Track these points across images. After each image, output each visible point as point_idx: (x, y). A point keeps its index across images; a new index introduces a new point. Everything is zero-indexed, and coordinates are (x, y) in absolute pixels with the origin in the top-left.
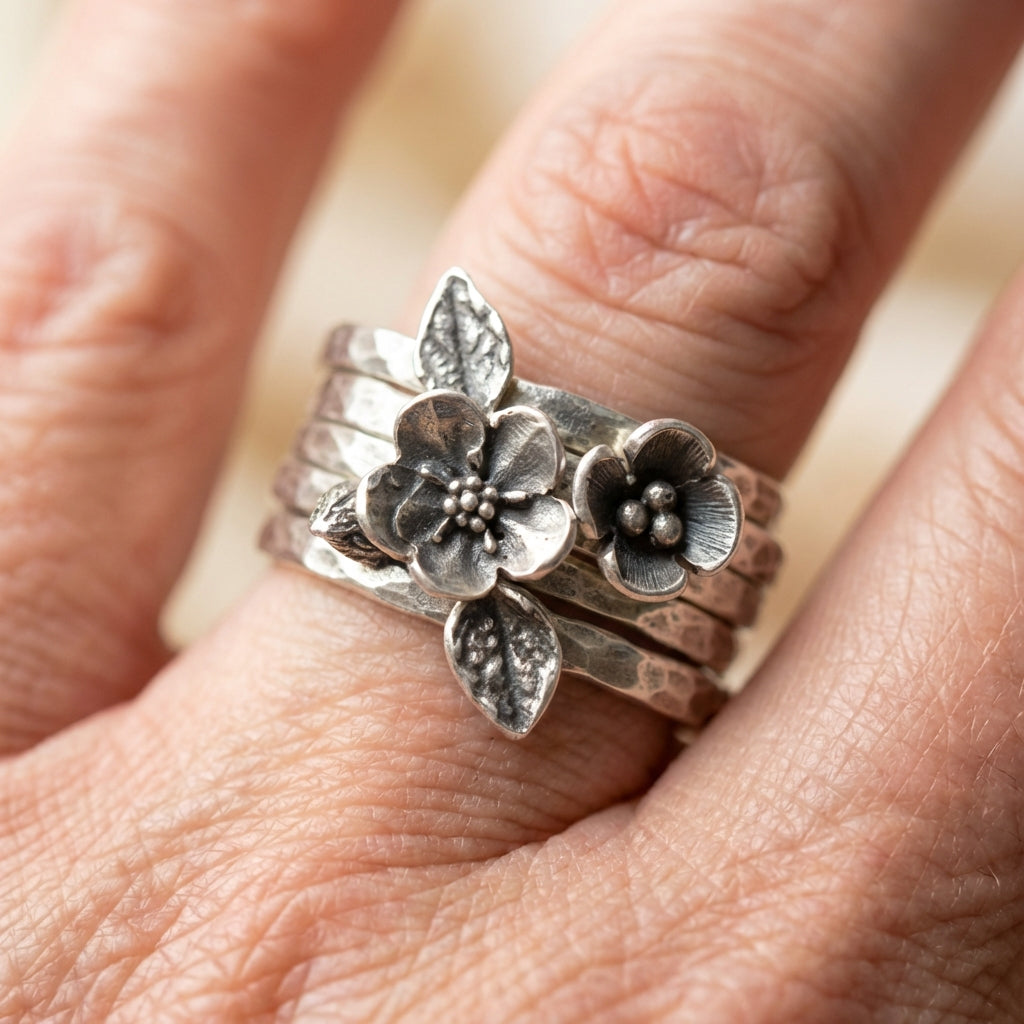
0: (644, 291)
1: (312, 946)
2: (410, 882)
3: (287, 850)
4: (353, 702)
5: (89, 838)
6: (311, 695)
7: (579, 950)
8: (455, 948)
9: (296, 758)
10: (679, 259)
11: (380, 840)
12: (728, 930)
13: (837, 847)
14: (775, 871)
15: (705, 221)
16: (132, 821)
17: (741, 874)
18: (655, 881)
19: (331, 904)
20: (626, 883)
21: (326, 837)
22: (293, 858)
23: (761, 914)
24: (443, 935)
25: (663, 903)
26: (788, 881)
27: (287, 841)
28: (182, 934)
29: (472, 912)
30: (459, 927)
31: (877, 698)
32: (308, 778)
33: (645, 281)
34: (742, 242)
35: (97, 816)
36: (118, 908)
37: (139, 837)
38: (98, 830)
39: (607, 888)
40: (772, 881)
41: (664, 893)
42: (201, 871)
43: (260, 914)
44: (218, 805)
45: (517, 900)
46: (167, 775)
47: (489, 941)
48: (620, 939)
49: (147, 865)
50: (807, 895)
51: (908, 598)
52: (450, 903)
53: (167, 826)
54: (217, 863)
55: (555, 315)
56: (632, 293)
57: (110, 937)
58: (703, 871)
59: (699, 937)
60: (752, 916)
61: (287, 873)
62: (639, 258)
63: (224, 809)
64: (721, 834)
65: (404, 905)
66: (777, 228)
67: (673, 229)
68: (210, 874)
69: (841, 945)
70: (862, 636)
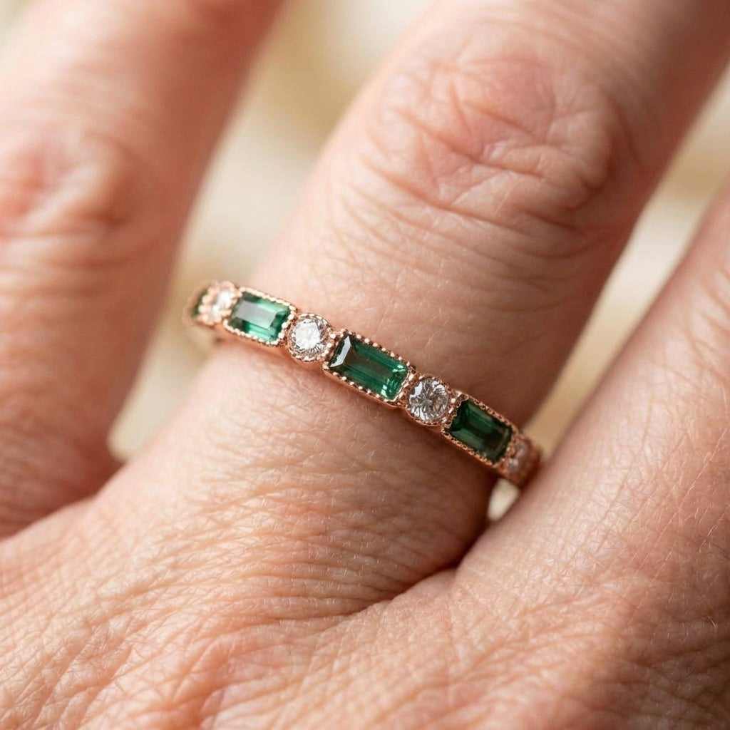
0: (465, 195)
1: (225, 677)
2: (296, 630)
3: (206, 608)
4: (253, 503)
5: (60, 601)
6: (222, 499)
7: (417, 677)
8: (329, 677)
9: (212, 543)
10: (492, 171)
11: (274, 601)
12: (521, 662)
13: (600, 601)
14: (554, 618)
15: (511, 142)
16: (93, 588)
17: (531, 620)
18: (470, 625)
19: (238, 647)
20: (449, 628)
21: (236, 599)
22: (211, 615)
23: (545, 649)
24: (320, 668)
25: (475, 642)
26: (564, 626)
27: (207, 602)
28: (130, 670)
29: (340, 651)
30: (331, 662)
31: (627, 493)
32: (220, 557)
33: (467, 187)
34: (539, 159)
35: (67, 584)
36: (83, 652)
37: (98, 600)
38: (68, 595)
39: (436, 631)
40: (553, 625)
41: (475, 635)
42: (143, 624)
43: (187, 655)
44: (156, 577)
45: (372, 642)
46: (117, 555)
47: (353, 671)
48: (445, 669)
49: (104, 620)
50: (578, 636)
51: (648, 421)
52: (325, 645)
53: (119, 592)
54: (155, 618)
55: (399, 216)
56: (458, 196)
57: (78, 672)
58: (504, 618)
59: (501, 667)
60: (538, 652)
61: (206, 625)
62: (461, 170)
63: (160, 579)
64: (516, 591)
65: (292, 647)
66: (565, 147)
67: (487, 148)
68: (149, 627)
69: (603, 672)
70: (615, 449)
